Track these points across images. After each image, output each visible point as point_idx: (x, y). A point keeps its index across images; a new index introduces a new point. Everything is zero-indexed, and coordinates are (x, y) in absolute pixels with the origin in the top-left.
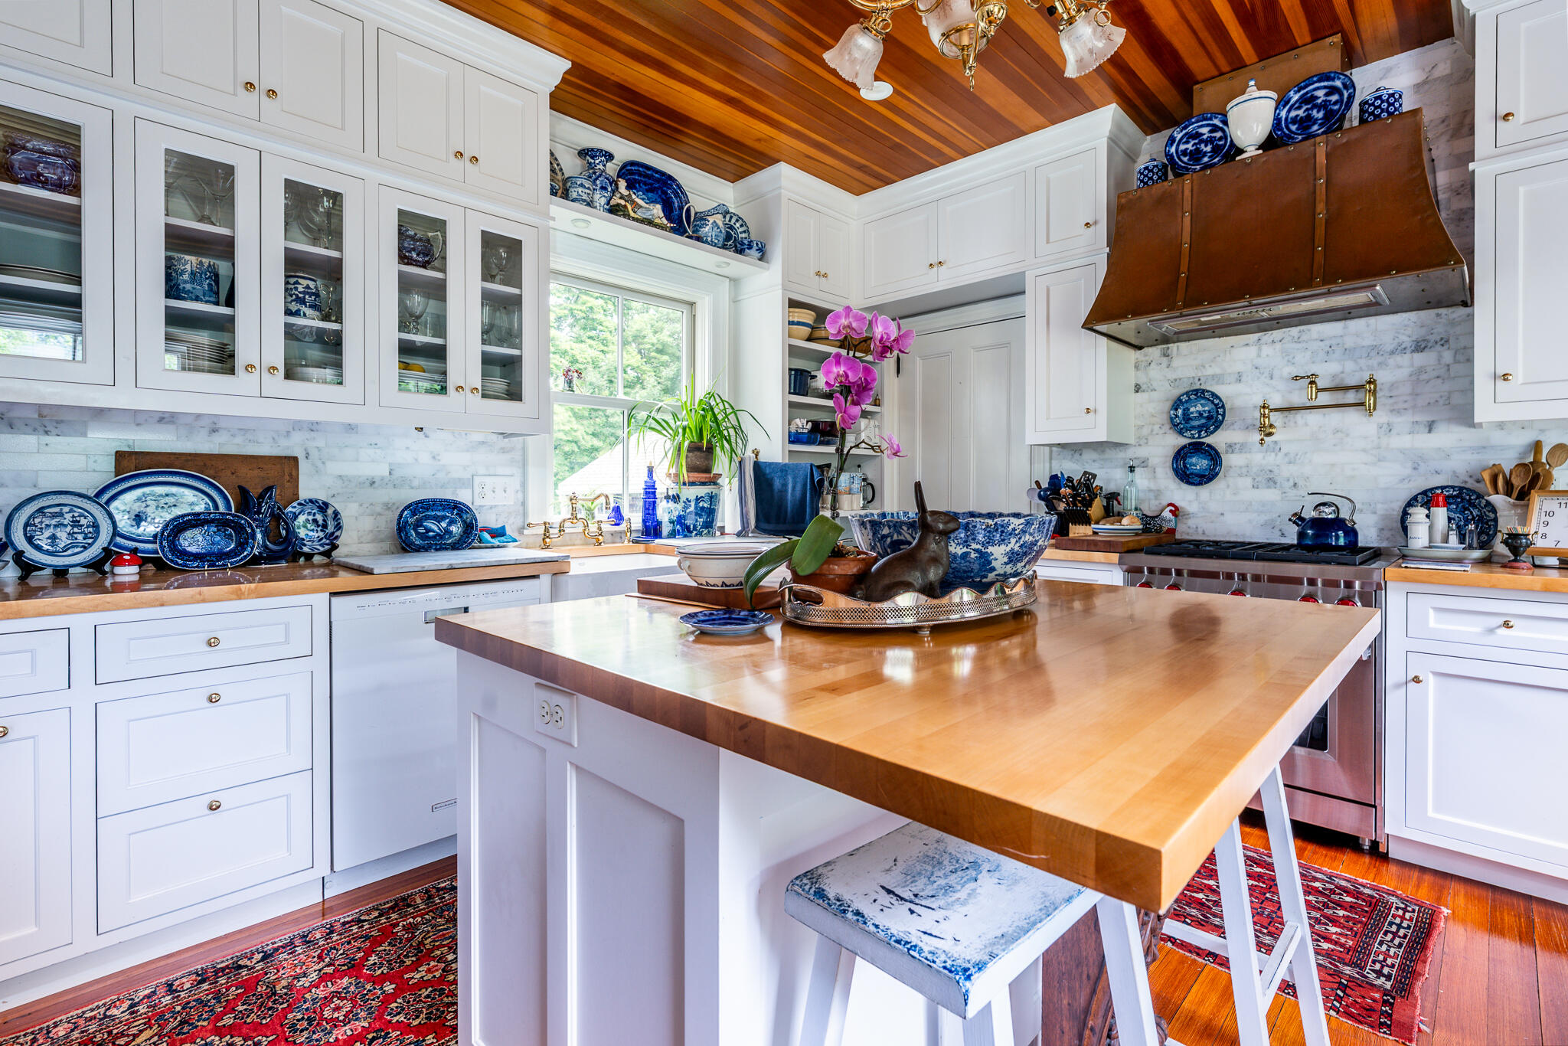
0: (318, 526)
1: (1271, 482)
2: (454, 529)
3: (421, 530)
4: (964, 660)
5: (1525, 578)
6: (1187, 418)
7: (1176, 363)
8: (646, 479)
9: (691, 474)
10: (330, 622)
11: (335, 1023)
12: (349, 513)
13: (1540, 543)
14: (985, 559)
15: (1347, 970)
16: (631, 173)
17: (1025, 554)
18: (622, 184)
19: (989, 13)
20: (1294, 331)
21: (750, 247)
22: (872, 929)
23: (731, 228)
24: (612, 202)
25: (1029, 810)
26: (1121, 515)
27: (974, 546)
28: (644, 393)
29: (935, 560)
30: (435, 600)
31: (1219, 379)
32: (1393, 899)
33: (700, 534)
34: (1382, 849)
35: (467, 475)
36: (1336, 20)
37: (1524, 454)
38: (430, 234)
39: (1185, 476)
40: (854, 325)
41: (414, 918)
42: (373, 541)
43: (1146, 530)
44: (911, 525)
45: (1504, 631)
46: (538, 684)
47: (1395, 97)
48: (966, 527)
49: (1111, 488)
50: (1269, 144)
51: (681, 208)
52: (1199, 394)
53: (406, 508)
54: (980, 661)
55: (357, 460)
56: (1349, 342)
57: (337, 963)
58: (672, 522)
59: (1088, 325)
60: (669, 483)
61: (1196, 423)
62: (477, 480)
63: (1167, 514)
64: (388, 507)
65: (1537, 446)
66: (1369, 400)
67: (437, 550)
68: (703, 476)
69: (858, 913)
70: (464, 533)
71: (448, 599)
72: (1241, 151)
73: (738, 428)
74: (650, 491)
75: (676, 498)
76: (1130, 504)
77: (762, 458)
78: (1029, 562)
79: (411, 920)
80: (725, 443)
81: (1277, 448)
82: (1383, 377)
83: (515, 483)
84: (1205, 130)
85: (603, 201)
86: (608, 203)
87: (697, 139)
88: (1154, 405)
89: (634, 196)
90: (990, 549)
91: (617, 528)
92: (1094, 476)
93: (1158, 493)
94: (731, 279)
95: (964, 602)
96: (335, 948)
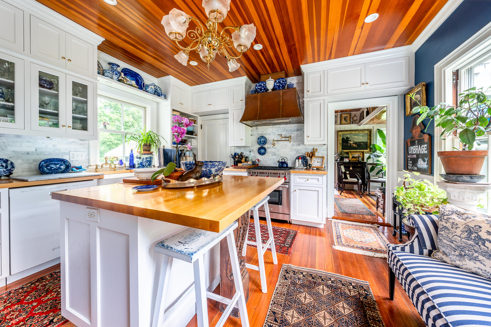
0: (4, 167)
1: (275, 155)
2: (62, 167)
3: (49, 168)
4: (205, 192)
5: (311, 172)
6: (260, 142)
7: (258, 130)
8: (130, 153)
9: (144, 152)
10: (9, 197)
11: (11, 319)
12: (17, 163)
13: (313, 166)
14: (210, 171)
15: (282, 245)
16: (126, 71)
17: (219, 170)
18: (122, 74)
19: (210, 56)
20: (278, 126)
21: (162, 95)
22: (173, 250)
23: (157, 89)
24: (119, 78)
25: (199, 218)
26: (248, 161)
27: (208, 168)
28: (134, 129)
29: (198, 172)
30: (55, 188)
31: (266, 134)
32: (291, 231)
33: (147, 167)
34: (291, 222)
35: (68, 151)
36: (284, 68)
37: (312, 150)
38: (52, 80)
39: (260, 153)
40: (179, 119)
41: (45, 282)
42: (28, 171)
43: (253, 164)
44: (194, 164)
45: (307, 181)
46: (87, 208)
47: (293, 85)
48: (206, 165)
49: (247, 156)
50: (273, 90)
51: (141, 83)
52: (262, 137)
53: (42, 161)
54: (209, 193)
55: (21, 146)
56: (287, 128)
57: (12, 302)
58: (139, 164)
59: (241, 121)
60: (138, 154)
61: (262, 143)
62: (71, 153)
63: (257, 161)
64: (34, 161)
65: (314, 148)
66: (290, 139)
67: (55, 173)
68: (148, 152)
69: (171, 248)
70: (66, 168)
71: (59, 188)
72: (268, 90)
73: (158, 140)
74: (132, 156)
75: (140, 158)
76: (250, 159)
77: (165, 148)
78: (220, 172)
79: (44, 283)
80: (154, 144)
81: (275, 148)
82: (292, 135)
83: (86, 153)
84: (262, 85)
85: (116, 78)
86: (118, 78)
87: (146, 66)
88: (254, 139)
89: (126, 78)
90: (211, 169)
91: (121, 166)
92: (243, 153)
93: (255, 157)
94: (156, 102)
95: (205, 180)
96: (11, 298)
